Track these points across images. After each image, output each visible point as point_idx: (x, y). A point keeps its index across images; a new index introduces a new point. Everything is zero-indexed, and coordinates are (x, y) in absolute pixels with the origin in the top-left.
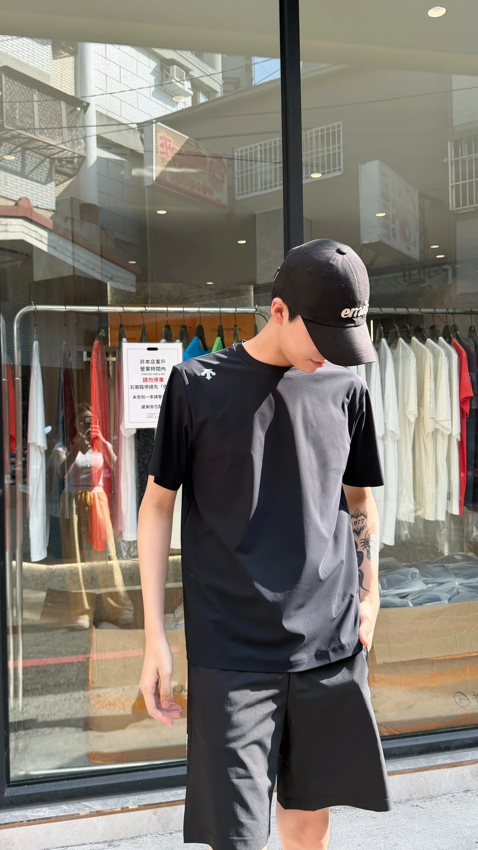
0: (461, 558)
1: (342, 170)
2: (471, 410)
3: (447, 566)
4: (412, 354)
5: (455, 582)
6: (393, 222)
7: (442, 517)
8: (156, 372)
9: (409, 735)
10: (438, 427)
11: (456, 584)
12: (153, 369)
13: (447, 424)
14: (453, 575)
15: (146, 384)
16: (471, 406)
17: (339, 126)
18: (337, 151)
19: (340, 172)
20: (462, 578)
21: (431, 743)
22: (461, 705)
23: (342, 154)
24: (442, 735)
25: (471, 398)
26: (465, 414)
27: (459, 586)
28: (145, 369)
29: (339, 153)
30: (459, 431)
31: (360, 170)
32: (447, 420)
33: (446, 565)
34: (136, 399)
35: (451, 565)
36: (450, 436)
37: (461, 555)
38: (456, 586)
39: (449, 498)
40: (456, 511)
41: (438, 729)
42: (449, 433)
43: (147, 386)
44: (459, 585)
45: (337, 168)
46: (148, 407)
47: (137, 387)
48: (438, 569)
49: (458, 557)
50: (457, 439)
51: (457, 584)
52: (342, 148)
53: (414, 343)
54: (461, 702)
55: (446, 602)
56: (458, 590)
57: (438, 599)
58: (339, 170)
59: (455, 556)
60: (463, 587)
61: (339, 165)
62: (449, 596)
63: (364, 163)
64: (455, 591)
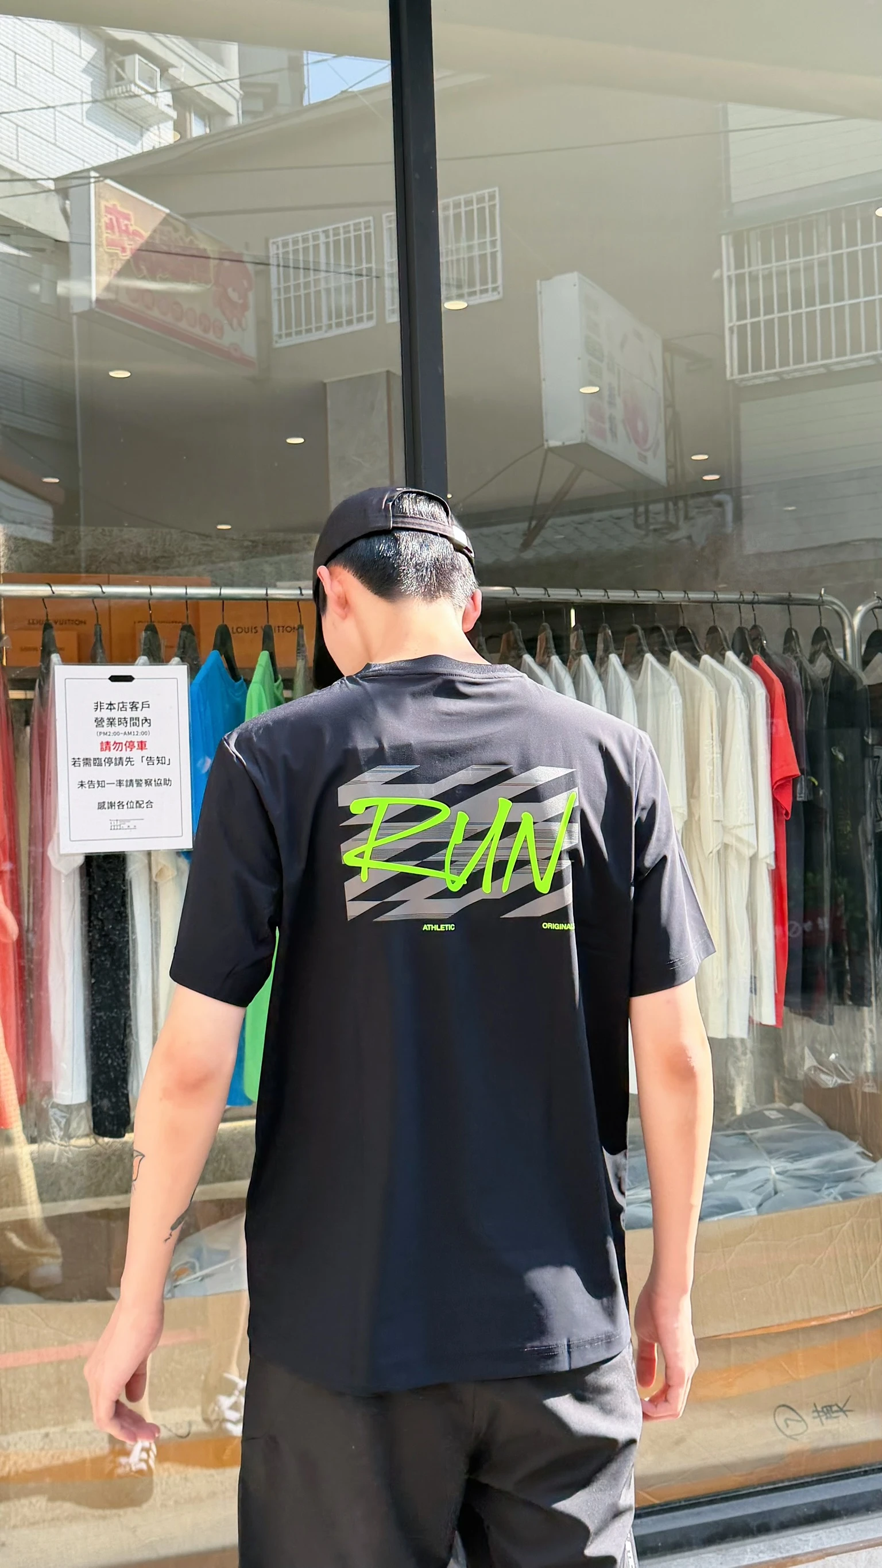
0: (780, 1116)
1: (500, 289)
2: (795, 803)
3: (752, 1134)
4: (674, 687)
5: (769, 1168)
6: (612, 404)
7: (740, 1031)
8: (129, 729)
9: (683, 1503)
10: (729, 840)
11: (771, 1174)
12: (122, 721)
13: (747, 834)
14: (765, 1154)
15: (106, 754)
16: (794, 796)
17: (492, 197)
18: (489, 250)
19: (495, 293)
20: (782, 1160)
21: (731, 1519)
22: (788, 1433)
23: (499, 255)
24: (751, 1499)
25: (795, 780)
26: (784, 812)
27: (778, 1177)
28: (105, 724)
29: (494, 255)
30: (773, 849)
31: (540, 293)
32: (749, 825)
33: (748, 1132)
34: (86, 789)
35: (761, 1132)
36: (753, 859)
37: (779, 1111)
38: (771, 1177)
39: (754, 990)
40: (768, 1016)
41: (743, 1488)
42: (752, 852)
43: (109, 761)
44: (777, 1173)
45: (490, 286)
46: (111, 805)
47: (87, 762)
48: (734, 1141)
49: (773, 1115)
50: (768, 864)
51: (773, 1172)
52: (498, 243)
53: (677, 664)
54: (788, 1426)
55: (753, 1211)
56: (775, 1185)
57: (734, 1207)
58: (495, 289)
59: (767, 1113)
60: (785, 1179)
61: (494, 281)
62: (759, 1199)
63: (549, 279)
64: (769, 1187)
